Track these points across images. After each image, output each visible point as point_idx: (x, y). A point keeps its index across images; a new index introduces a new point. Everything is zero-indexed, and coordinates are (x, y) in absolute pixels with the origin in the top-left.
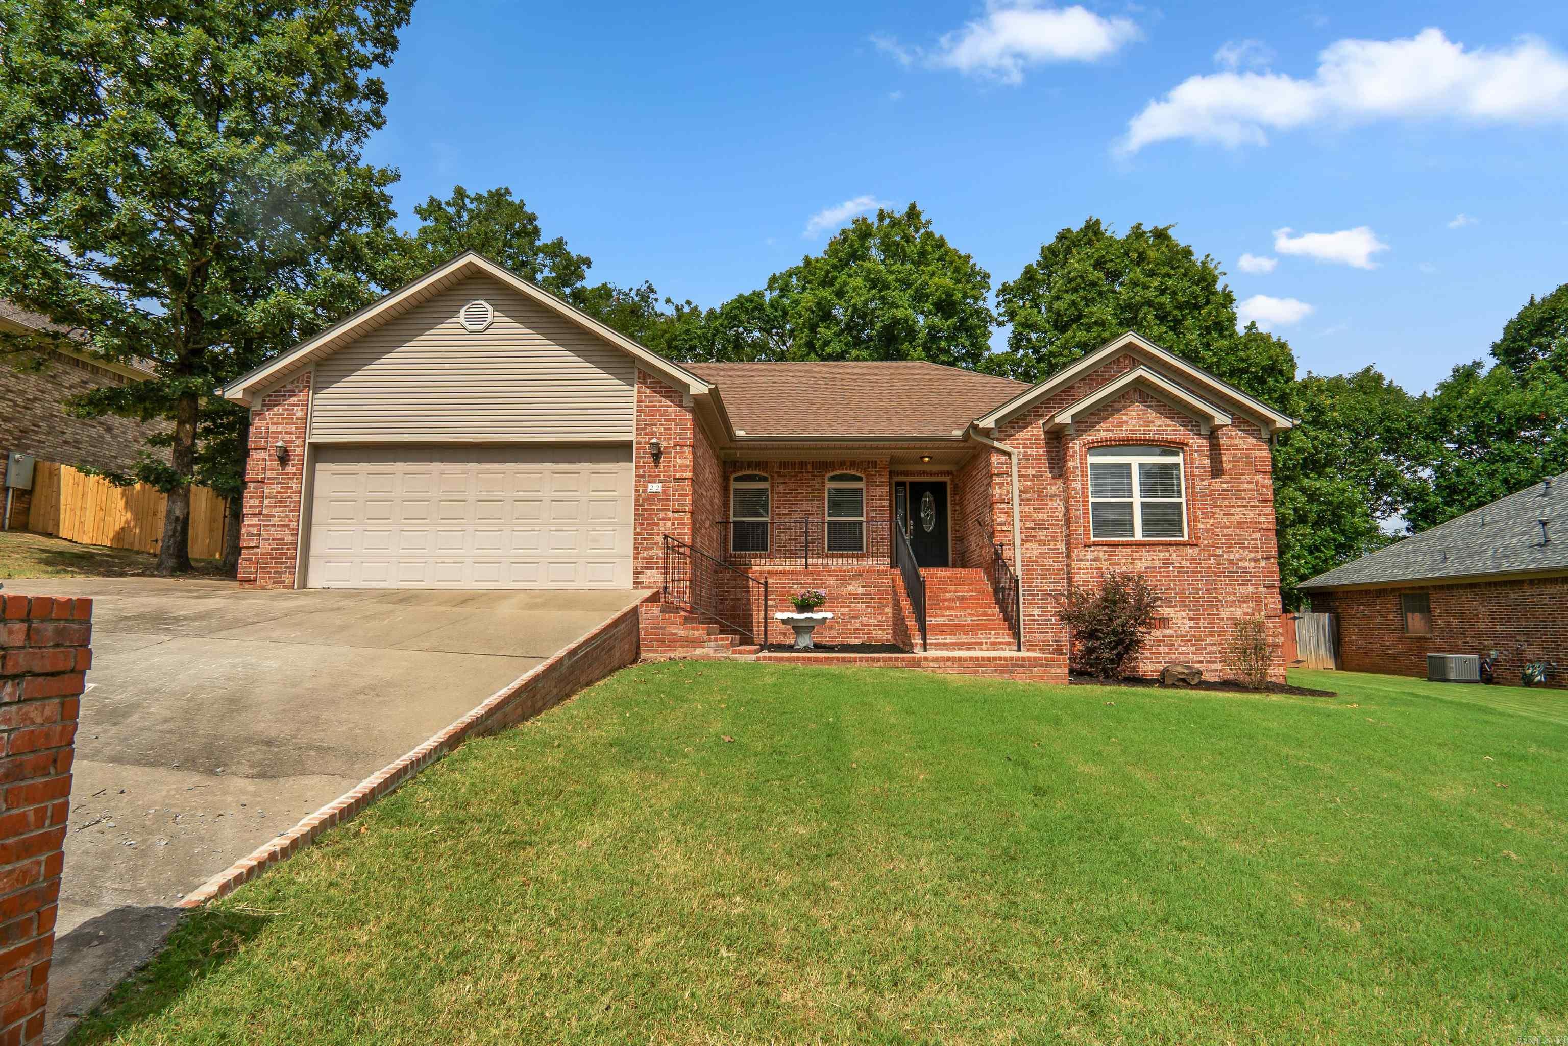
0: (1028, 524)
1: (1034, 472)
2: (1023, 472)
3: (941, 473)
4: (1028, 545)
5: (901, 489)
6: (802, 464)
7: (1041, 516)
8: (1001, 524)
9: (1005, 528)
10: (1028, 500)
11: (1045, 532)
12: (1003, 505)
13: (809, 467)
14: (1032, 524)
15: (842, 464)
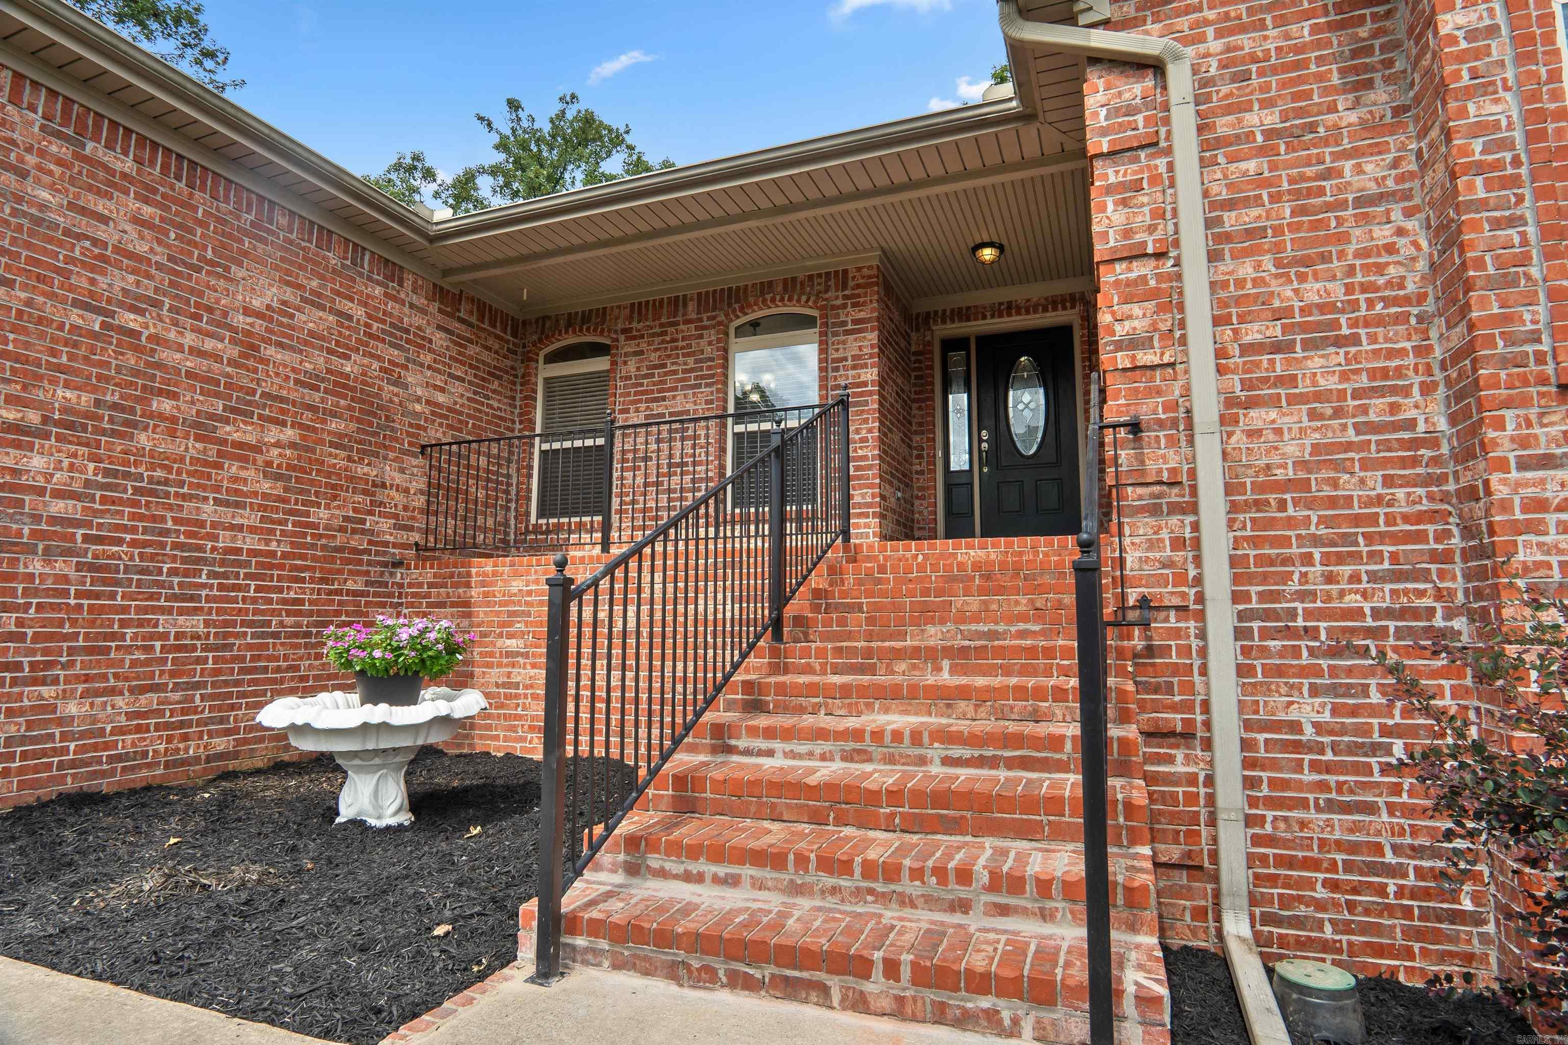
0: (1253, 333)
1: (1271, 118)
2: (1224, 126)
3: (1055, 303)
4: (1258, 417)
5: (956, 356)
6: (677, 303)
7: (1313, 291)
8: (1132, 343)
9: (1146, 357)
10: (1250, 233)
11: (1337, 356)
12: (1140, 269)
13: (692, 306)
14: (1276, 331)
15: (765, 289)
